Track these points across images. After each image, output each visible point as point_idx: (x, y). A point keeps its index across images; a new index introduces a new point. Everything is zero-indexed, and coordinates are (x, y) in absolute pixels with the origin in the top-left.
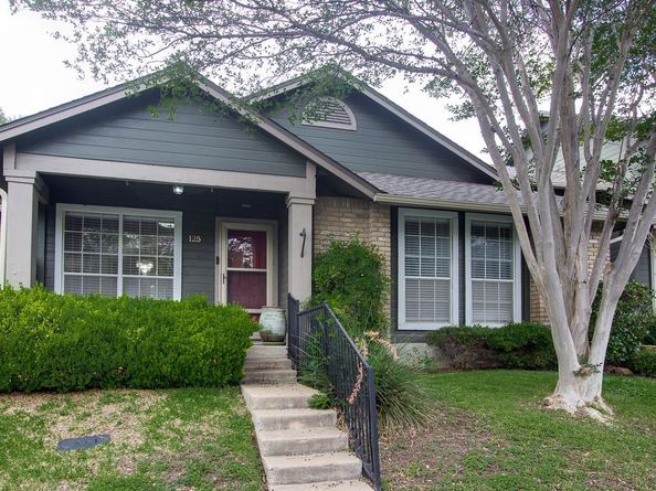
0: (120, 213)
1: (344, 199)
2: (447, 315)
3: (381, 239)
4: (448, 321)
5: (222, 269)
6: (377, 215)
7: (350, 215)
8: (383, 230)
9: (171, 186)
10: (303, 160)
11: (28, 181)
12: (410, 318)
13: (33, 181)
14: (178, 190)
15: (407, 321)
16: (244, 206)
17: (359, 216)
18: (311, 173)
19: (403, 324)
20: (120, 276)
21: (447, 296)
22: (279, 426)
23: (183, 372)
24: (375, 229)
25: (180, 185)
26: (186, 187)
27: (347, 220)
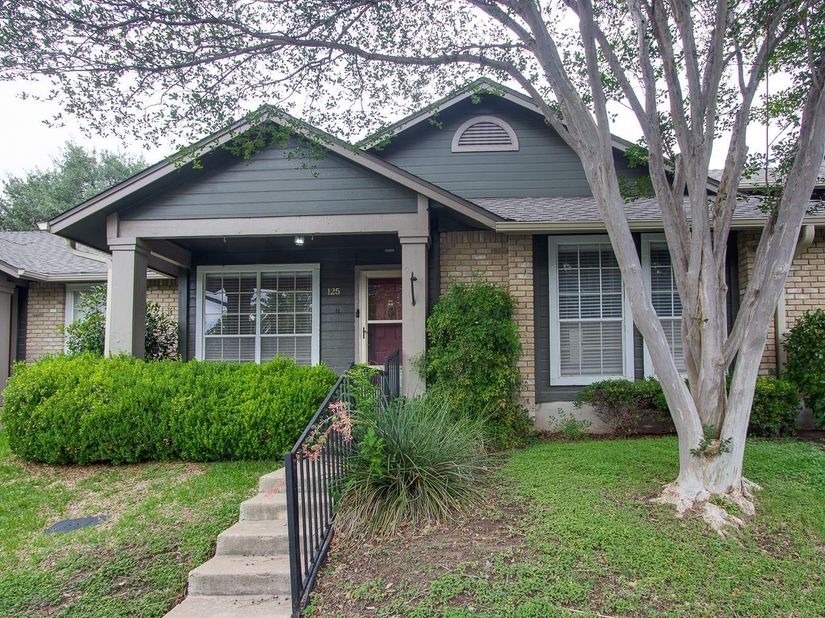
0: (256, 271)
1: (476, 233)
2: (619, 366)
3: (520, 276)
4: (621, 373)
5: (363, 322)
6: (515, 247)
7: (482, 251)
8: (524, 265)
9: (292, 237)
10: (413, 195)
11: (129, 248)
12: (566, 371)
13: (134, 247)
14: (300, 241)
15: (562, 374)
16: (387, 250)
17: (495, 251)
18: (422, 207)
19: (557, 378)
20: (258, 336)
21: (619, 341)
22: (266, 515)
23: (228, 444)
24: (514, 265)
25: (300, 236)
26: (306, 237)
27: (481, 257)
